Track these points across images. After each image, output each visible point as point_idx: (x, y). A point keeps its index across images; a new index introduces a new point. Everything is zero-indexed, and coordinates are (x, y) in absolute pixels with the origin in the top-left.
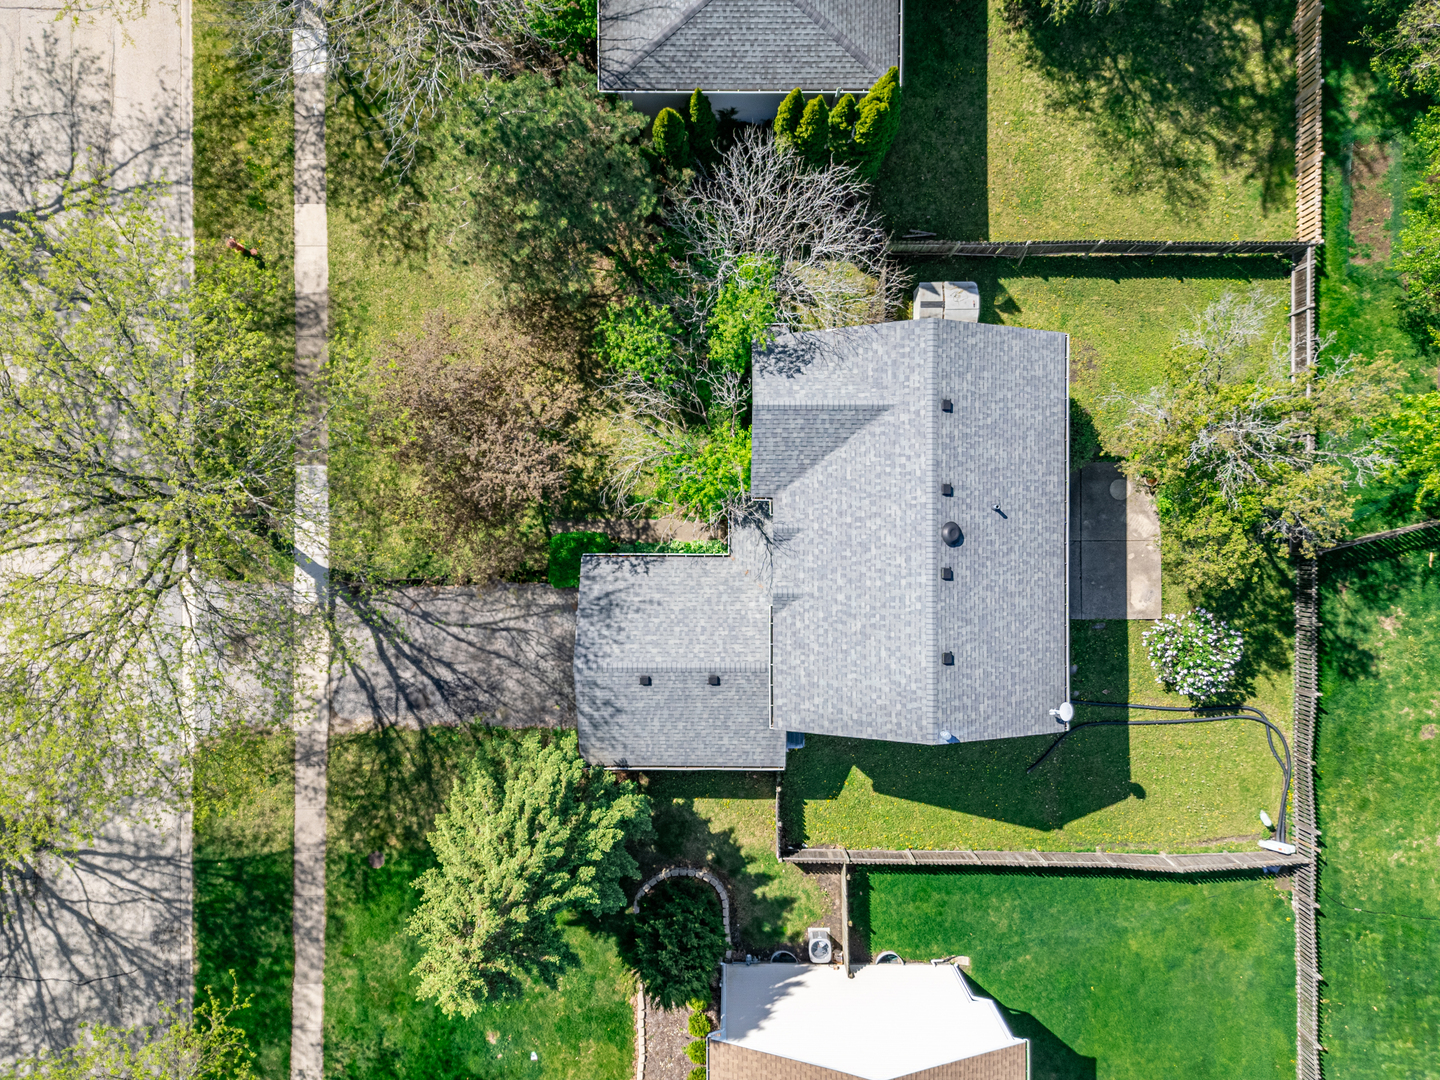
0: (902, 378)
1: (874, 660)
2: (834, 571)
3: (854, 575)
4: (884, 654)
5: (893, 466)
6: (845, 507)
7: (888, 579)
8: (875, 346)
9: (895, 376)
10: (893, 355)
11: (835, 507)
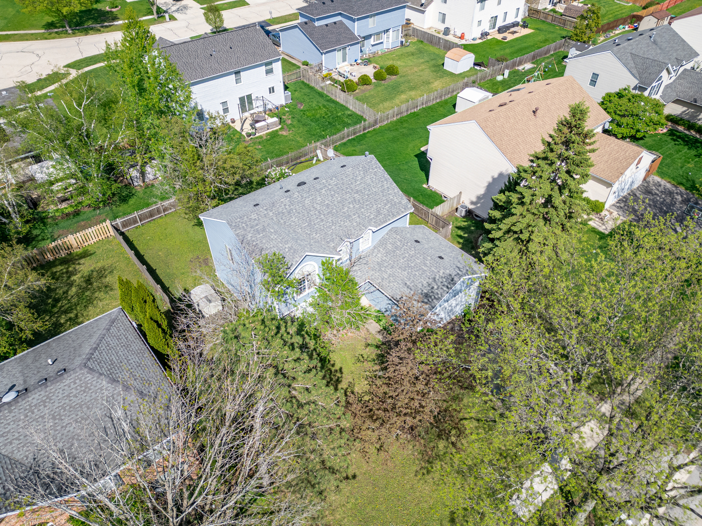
0: (256, 222)
1: (363, 185)
2: (344, 213)
3: (341, 205)
4: (358, 183)
5: (292, 210)
6: (319, 220)
7: (333, 193)
8: (249, 239)
9: (257, 225)
10: (249, 229)
11: (322, 224)
